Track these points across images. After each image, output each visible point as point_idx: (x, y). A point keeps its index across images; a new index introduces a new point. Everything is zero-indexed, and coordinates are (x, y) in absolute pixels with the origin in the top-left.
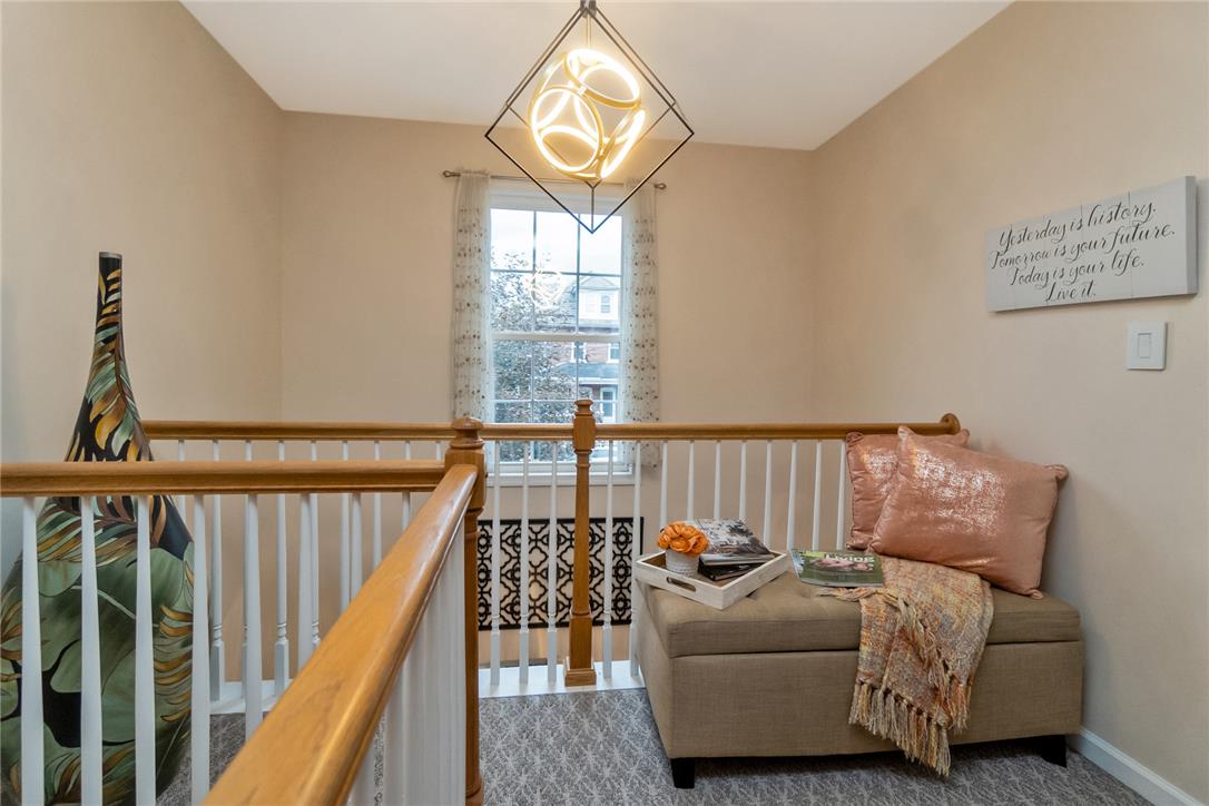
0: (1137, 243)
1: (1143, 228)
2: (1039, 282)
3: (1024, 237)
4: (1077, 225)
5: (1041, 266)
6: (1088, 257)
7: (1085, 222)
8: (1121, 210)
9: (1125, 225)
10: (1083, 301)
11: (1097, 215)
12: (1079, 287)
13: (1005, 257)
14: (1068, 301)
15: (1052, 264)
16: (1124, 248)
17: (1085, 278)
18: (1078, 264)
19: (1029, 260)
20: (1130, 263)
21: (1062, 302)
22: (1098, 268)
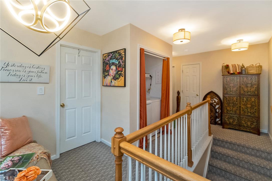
0: (41, 74)
1: (43, 71)
2: (17, 77)
3: (13, 65)
4: (29, 67)
5: (18, 73)
6: (31, 74)
7: (31, 67)
8: (39, 67)
9: (40, 70)
10: (29, 82)
11: (34, 66)
12: (28, 79)
13: (6, 69)
14: (25, 81)
15: (21, 73)
16: (39, 74)
17: (30, 78)
18: (29, 75)
19: (14, 72)
20: (40, 76)
21: (24, 82)
22: (33, 76)
